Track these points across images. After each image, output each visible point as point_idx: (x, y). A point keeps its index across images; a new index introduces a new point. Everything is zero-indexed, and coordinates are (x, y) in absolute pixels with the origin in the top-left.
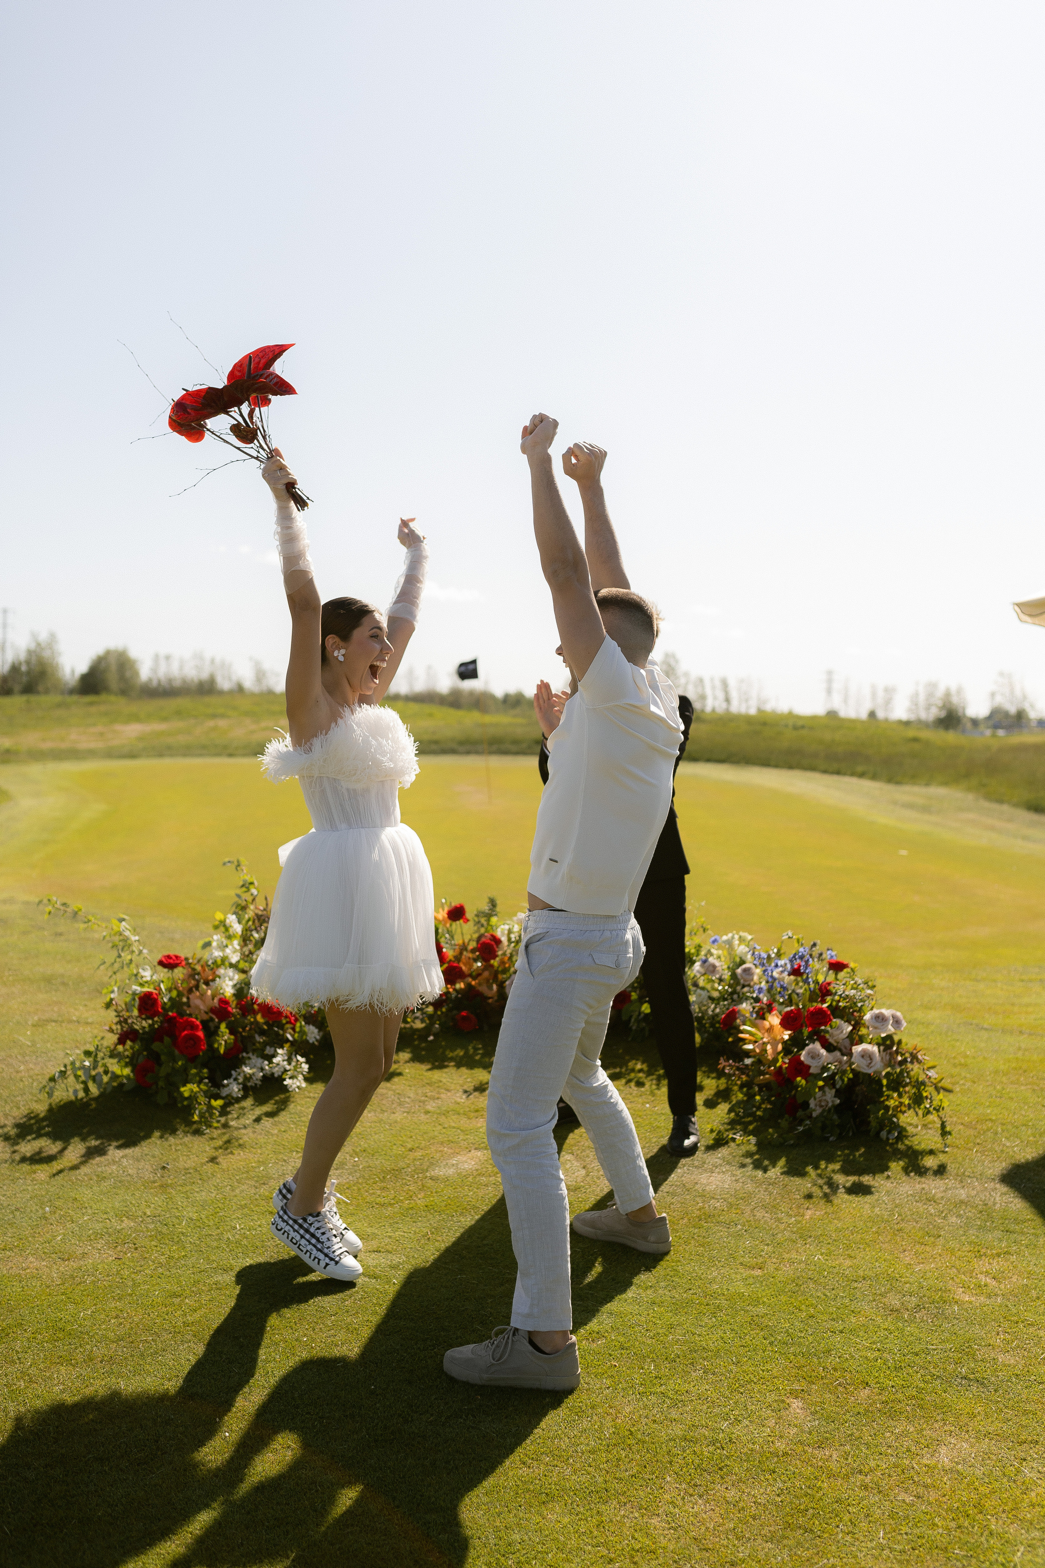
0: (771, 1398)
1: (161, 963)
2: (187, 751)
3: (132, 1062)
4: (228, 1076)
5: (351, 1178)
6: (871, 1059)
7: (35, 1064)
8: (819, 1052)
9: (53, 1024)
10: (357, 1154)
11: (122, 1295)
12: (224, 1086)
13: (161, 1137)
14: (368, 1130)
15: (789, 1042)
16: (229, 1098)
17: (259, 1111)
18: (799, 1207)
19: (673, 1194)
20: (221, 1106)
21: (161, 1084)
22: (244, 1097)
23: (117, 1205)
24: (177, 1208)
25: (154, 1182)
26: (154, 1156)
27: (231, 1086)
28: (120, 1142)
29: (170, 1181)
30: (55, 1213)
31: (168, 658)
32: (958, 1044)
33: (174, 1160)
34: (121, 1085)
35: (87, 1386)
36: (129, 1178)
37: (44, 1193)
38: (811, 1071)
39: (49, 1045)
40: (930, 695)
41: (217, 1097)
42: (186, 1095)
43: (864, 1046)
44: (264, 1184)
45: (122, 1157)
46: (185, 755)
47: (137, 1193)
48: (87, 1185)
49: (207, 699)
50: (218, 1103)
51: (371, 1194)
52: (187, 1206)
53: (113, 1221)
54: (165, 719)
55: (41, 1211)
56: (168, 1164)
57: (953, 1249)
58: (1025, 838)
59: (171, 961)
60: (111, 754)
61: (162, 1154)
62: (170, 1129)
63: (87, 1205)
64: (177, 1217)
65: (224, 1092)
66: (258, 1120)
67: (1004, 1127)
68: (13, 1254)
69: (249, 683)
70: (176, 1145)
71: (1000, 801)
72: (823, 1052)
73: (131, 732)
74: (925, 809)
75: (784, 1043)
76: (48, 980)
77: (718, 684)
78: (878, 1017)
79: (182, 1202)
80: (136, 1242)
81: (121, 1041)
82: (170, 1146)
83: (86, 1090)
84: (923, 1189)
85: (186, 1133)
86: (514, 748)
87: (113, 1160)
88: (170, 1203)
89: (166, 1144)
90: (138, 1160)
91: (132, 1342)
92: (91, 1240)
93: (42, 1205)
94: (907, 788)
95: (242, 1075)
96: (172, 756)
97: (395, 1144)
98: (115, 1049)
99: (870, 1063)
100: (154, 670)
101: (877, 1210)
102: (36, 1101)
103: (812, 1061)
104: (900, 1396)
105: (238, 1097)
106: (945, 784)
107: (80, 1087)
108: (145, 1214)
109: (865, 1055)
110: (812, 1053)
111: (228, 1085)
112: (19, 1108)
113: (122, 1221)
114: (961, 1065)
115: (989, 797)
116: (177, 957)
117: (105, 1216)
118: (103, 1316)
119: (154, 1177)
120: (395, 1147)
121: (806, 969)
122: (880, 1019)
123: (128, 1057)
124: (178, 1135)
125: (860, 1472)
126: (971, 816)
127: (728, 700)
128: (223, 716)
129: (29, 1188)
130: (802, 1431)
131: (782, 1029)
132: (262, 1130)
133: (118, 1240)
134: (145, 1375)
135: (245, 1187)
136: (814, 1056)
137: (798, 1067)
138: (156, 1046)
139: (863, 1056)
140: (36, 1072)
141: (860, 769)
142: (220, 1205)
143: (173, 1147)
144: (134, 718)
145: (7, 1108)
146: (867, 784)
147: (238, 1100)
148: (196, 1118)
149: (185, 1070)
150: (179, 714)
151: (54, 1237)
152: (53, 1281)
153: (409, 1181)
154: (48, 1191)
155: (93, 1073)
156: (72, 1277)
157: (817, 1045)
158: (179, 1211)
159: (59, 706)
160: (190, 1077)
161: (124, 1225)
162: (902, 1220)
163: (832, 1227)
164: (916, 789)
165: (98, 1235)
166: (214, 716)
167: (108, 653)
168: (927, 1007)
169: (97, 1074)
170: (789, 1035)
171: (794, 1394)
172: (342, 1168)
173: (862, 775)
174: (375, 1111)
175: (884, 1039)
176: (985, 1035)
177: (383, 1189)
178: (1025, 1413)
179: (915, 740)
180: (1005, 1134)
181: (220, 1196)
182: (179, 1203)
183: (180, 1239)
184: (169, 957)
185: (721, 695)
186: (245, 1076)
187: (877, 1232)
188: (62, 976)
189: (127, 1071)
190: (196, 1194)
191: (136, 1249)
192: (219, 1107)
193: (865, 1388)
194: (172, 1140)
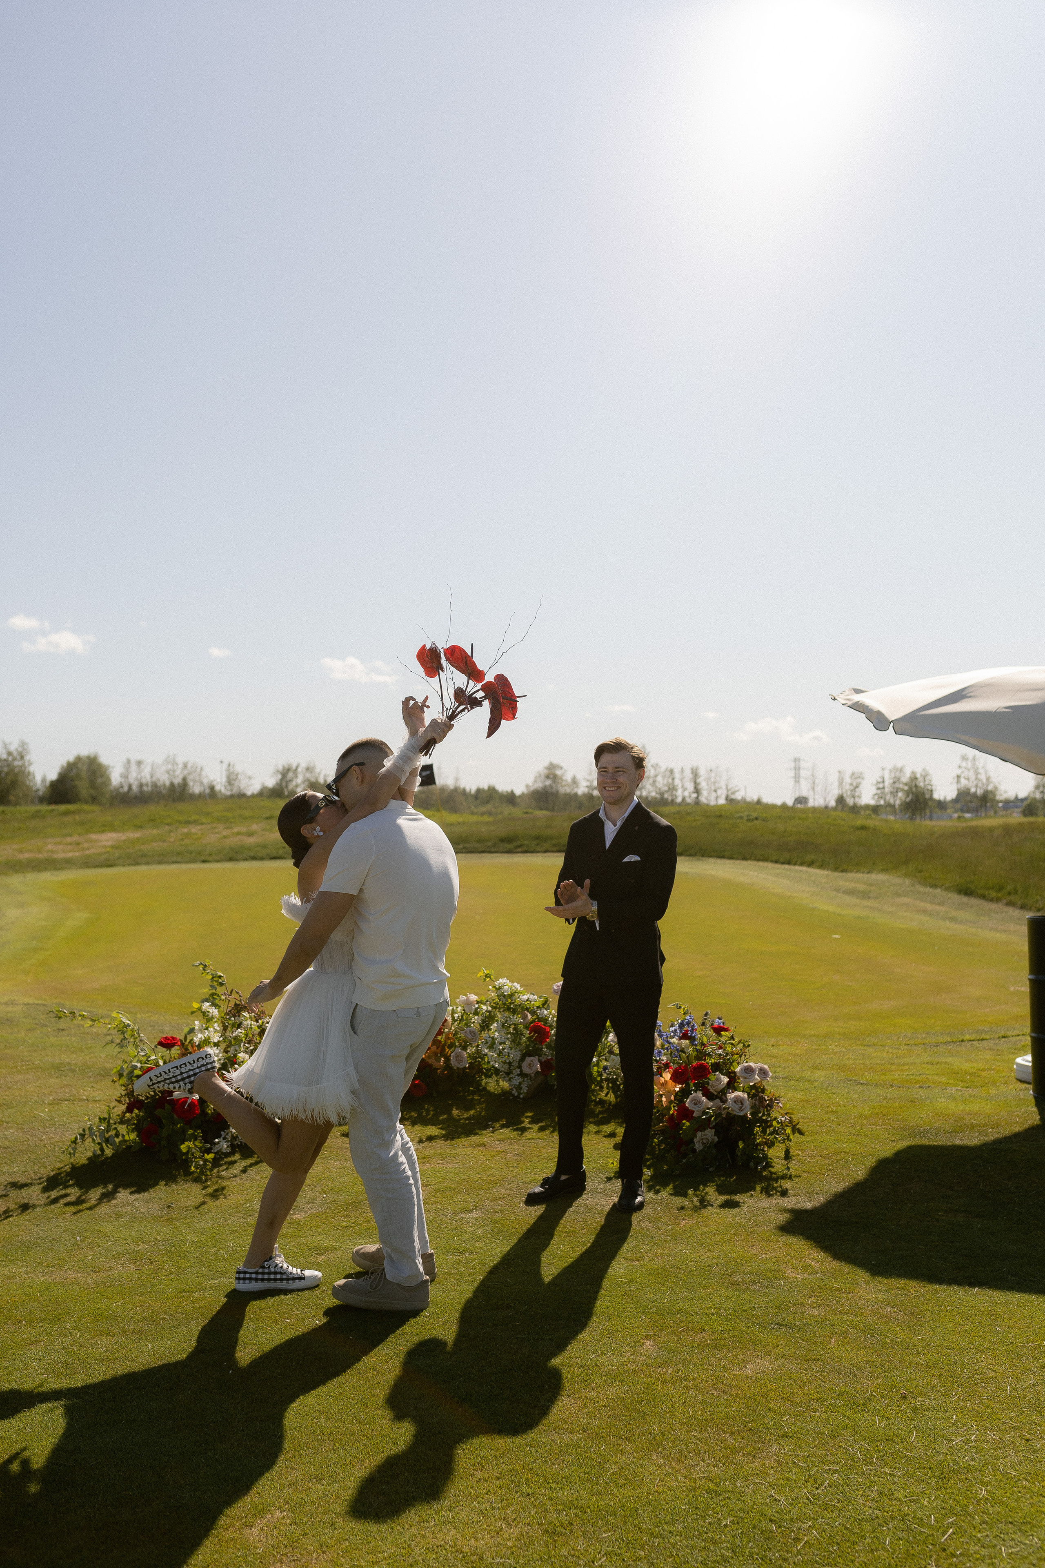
0: (630, 1340)
1: (160, 1043)
2: (162, 858)
3: (138, 1128)
4: (219, 1136)
5: (320, 1209)
6: (742, 1104)
7: (55, 1133)
8: (700, 1099)
9: (66, 1102)
10: (325, 1192)
11: (144, 1292)
12: (215, 1144)
13: (166, 1185)
14: (335, 1175)
15: (679, 1094)
16: (220, 1153)
17: (244, 1163)
18: (676, 1218)
19: (578, 1213)
20: (212, 1159)
21: (163, 1143)
22: (232, 1153)
23: (134, 1234)
24: (181, 1234)
25: (162, 1217)
26: (160, 1199)
27: (221, 1143)
28: (133, 1189)
29: (174, 1216)
30: (84, 1241)
31: (139, 763)
32: (834, 1096)
33: (177, 1201)
34: (130, 1147)
35: (124, 1348)
36: (141, 1215)
37: (74, 1228)
38: (695, 1115)
39: (65, 1119)
40: (896, 780)
41: (208, 1151)
42: (184, 1151)
43: (737, 1093)
44: (250, 1216)
45: (135, 1200)
46: (160, 863)
47: (149, 1226)
48: (108, 1221)
49: (180, 806)
50: (210, 1156)
51: (337, 1220)
52: (189, 1233)
53: (131, 1245)
54: (140, 827)
55: (73, 1240)
56: (172, 1204)
57: (792, 1243)
58: (953, 920)
59: (169, 1042)
60: (88, 863)
61: (167, 1197)
62: (171, 1179)
63: (109, 1234)
64: (182, 1240)
65: (216, 1149)
66: (244, 1171)
67: (854, 1157)
68: (55, 1270)
69: (221, 788)
70: (178, 1190)
71: (935, 886)
72: (704, 1099)
73: (108, 839)
74: (865, 895)
75: (676, 1094)
76: (58, 1068)
77: (688, 774)
78: (747, 1069)
79: (185, 1230)
80: (151, 1258)
81: (129, 1109)
82: (173, 1191)
83: (102, 1150)
84: (778, 1203)
85: (186, 1181)
86: (479, 846)
87: (127, 1203)
88: (176, 1231)
89: (171, 1189)
90: (148, 1202)
91: (154, 1321)
92: (115, 1258)
93: (73, 1236)
94: (851, 875)
95: (230, 1134)
96: (148, 863)
97: (356, 1184)
98: (124, 1116)
99: (741, 1107)
100: (125, 776)
101: (737, 1219)
102: (59, 1162)
103: (694, 1106)
104: (725, 1336)
105: (227, 1152)
106: (885, 870)
107: (97, 1147)
108: (156, 1239)
109: (737, 1100)
110: (695, 1100)
111: (218, 1143)
112: (45, 1167)
113: (139, 1245)
114: (832, 1112)
115: (925, 882)
116: (173, 1038)
117: (125, 1242)
118: (131, 1306)
119: (161, 1214)
120: (356, 1186)
121: (693, 1033)
122: (749, 1070)
123: (134, 1124)
124: (179, 1183)
125: (686, 1380)
126: (906, 900)
127: (697, 791)
128: (195, 822)
129: (62, 1224)
130: (649, 1358)
131: (674, 1084)
132: (248, 1177)
133: (136, 1257)
134: (166, 1340)
135: (236, 1218)
136: (697, 1102)
137: (685, 1113)
138: (158, 1112)
139: (735, 1102)
140: (56, 1139)
141: (809, 858)
142: (216, 1231)
143: (175, 1191)
144: (110, 827)
145: (36, 1168)
146: (815, 872)
147: (227, 1155)
148: (193, 1169)
149: (183, 1131)
150: (153, 821)
151: (86, 1257)
152: (89, 1286)
153: (367, 1210)
154: (77, 1227)
155: (107, 1136)
156: (103, 1282)
157: (700, 1094)
158: (183, 1237)
159: (35, 816)
160: (187, 1136)
161: (140, 1247)
162: (757, 1225)
163: (700, 1231)
164: (859, 876)
165: (120, 1255)
166: (188, 823)
167: (78, 759)
168: (816, 1068)
169: (109, 1136)
170: (680, 1088)
171: (648, 1337)
172: (314, 1203)
173: (810, 864)
174: (340, 1161)
175: (752, 1087)
176: (859, 1088)
177: (346, 1216)
178: (815, 1343)
179: (863, 828)
180: (853, 1162)
181: (216, 1225)
182: (183, 1231)
183: (186, 1255)
184: (166, 1038)
185: (690, 787)
186: (232, 1135)
187: (734, 1234)
188: (69, 1064)
189: (133, 1136)
190: (196, 1224)
191: (151, 1263)
192: (211, 1160)
193: (702, 1332)
194: (174, 1186)
